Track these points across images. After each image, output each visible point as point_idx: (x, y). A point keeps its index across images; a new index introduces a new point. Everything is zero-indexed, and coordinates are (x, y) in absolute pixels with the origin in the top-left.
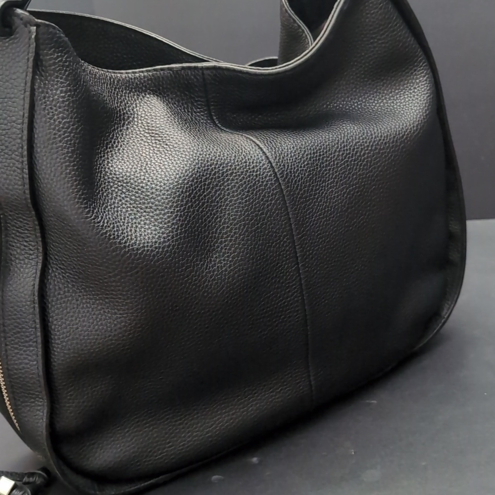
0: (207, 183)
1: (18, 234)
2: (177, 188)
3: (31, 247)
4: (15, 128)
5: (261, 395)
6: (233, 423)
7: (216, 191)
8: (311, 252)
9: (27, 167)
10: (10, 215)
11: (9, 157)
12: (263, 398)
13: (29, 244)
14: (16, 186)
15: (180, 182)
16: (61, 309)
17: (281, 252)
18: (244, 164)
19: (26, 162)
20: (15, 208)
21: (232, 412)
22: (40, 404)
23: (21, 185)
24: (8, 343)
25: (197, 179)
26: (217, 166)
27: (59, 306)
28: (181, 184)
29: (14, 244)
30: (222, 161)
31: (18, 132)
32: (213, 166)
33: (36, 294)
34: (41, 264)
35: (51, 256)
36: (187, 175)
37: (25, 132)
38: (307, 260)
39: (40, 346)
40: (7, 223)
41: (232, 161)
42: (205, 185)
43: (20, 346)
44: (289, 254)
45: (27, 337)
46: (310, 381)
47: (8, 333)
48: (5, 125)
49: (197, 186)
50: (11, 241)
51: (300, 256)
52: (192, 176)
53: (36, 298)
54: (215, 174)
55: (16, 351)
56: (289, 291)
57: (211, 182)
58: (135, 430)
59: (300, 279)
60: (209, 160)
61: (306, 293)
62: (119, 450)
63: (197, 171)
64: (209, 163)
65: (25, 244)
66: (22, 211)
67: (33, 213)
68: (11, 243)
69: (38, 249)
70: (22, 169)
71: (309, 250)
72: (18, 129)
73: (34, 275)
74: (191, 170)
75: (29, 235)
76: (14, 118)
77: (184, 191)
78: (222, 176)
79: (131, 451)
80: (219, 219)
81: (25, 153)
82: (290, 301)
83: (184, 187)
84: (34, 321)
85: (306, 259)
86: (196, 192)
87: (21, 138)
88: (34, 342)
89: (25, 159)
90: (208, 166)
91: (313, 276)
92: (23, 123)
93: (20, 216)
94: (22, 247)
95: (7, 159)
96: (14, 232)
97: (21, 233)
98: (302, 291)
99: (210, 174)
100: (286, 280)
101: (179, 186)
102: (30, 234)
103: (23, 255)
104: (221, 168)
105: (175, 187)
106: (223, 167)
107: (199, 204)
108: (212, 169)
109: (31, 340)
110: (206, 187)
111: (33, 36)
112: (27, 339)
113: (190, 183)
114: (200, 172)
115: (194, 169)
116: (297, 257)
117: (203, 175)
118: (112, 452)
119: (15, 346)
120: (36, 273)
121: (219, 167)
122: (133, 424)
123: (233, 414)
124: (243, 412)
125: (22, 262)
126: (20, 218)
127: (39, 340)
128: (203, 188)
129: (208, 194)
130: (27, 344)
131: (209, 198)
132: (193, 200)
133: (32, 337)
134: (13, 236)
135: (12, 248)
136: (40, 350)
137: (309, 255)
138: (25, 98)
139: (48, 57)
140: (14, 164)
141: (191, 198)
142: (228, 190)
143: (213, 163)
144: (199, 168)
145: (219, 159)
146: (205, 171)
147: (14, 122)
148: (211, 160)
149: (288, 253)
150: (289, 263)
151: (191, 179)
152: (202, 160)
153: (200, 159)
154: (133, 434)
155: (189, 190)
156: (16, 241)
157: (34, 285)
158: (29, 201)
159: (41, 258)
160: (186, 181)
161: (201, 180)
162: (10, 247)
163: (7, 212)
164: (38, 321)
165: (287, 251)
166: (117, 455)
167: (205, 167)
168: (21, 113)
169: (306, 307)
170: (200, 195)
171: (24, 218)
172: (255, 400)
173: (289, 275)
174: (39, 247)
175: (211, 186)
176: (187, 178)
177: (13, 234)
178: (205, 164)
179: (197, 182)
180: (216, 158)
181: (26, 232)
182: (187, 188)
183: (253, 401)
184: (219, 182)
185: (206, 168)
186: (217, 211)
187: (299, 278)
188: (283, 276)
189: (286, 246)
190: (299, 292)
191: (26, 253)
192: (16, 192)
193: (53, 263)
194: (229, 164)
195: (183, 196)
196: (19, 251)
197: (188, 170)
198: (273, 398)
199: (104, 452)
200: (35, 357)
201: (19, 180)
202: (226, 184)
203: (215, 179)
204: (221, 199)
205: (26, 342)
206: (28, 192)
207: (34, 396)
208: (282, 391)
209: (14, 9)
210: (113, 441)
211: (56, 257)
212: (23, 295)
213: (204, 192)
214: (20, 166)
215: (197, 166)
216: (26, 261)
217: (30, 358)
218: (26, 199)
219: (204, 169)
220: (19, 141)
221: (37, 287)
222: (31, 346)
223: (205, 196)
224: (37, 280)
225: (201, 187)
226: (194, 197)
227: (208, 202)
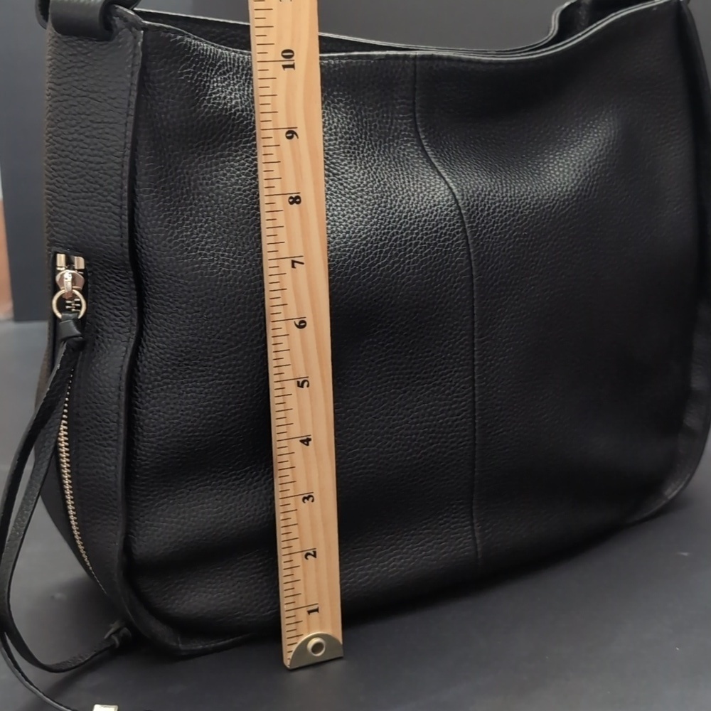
0: (384, 250)
1: (108, 299)
2: (344, 251)
3: (123, 318)
4: (113, 161)
5: (407, 547)
6: (368, 580)
7: (394, 263)
8: (493, 362)
9: (127, 212)
10: (100, 274)
11: (104, 199)
12: (410, 551)
13: (121, 313)
14: (112, 237)
15: (350, 243)
16: (158, 400)
17: (454, 354)
18: (434, 235)
19: (126, 207)
20: (107, 265)
21: (368, 566)
22: (113, 522)
23: (119, 236)
24: (81, 439)
25: (372, 243)
26: (400, 231)
27: (155, 395)
28: (351, 246)
29: (102, 312)
30: (407, 226)
31: (117, 167)
32: (395, 230)
33: (124, 378)
34: (133, 340)
35: (148, 331)
36: (360, 236)
37: (127, 168)
38: (486, 372)
39: (121, 447)
40: (95, 283)
41: (420, 228)
42: (381, 252)
43: (96, 444)
44: (464, 360)
45: (106, 433)
46: (474, 538)
47: (82, 425)
48: (101, 157)
49: (371, 253)
50: (99, 308)
51: (478, 364)
52: (366, 238)
53: (123, 384)
54: (396, 240)
55: (90, 450)
56: (456, 408)
57: (390, 249)
58: (241, 573)
59: (474, 396)
60: (392, 220)
61: (479, 415)
62: (215, 596)
63: (374, 234)
64: (390, 226)
65: (117, 313)
66: (117, 269)
67: (131, 272)
68: (98, 310)
69: (131, 321)
70: (120, 215)
71: (491, 360)
72: (117, 163)
73: (124, 354)
74: (366, 231)
75: (122, 301)
76: (112, 149)
77: (352, 256)
78: (404, 245)
79: (231, 600)
80: (389, 300)
81: (126, 194)
82: (456, 420)
83: (353, 250)
84: (118, 414)
85: (485, 370)
86: (368, 260)
87: (121, 175)
88: (114, 440)
89: (126, 202)
90: (388, 229)
91: (491, 395)
92: (124, 156)
93: (114, 275)
94: (113, 317)
95: (100, 201)
96: (103, 296)
97: (113, 298)
98: (474, 411)
99: (390, 240)
100: (454, 392)
101: (347, 249)
102: (124, 300)
103: (112, 326)
104: (404, 234)
105: (342, 250)
106: (407, 234)
107: (369, 275)
108: (393, 233)
109: (111, 437)
110: (382, 255)
111: (139, 44)
112: (106, 436)
113: (362, 247)
114: (377, 235)
115: (370, 231)
116: (474, 366)
117: (381, 240)
118: (206, 596)
119: (90, 443)
120: (126, 351)
121: (402, 233)
122: (239, 566)
123: (369, 569)
124: (383, 567)
125: (111, 336)
126: (113, 278)
127: (122, 438)
128: (378, 256)
129: (384, 265)
130: (104, 443)
131: (383, 270)
132: (362, 270)
133: (112, 434)
134: (102, 301)
135: (100, 316)
136: (121, 452)
137: (490, 366)
138: (128, 124)
139: (158, 70)
140: (109, 207)
141: (360, 267)
142: (409, 263)
143: (396, 226)
144: (377, 229)
145: (404, 222)
146: (384, 234)
147: (112, 153)
148: (394, 222)
149: (463, 357)
150: (461, 371)
151: (364, 242)
152: (382, 219)
153: (380, 217)
154: (237, 579)
155: (359, 257)
156: (105, 308)
157: (122, 366)
158: (127, 257)
159: (134, 332)
160: (357, 244)
161: (377, 246)
162: (96, 314)
163: (96, 270)
164: (122, 414)
165: (462, 355)
166: (212, 602)
167: (384, 229)
168: (123, 143)
169: (477, 434)
170: (373, 264)
171: (119, 278)
172: (399, 553)
173: (458, 387)
174: (133, 319)
175: (389, 255)
176: (359, 239)
177: (102, 298)
178: (385, 226)
179: (371, 247)
180: (400, 219)
181: (119, 297)
182: (356, 253)
183: (395, 555)
184: (400, 251)
185: (386, 231)
186: (390, 289)
187: (471, 394)
188: (451, 386)
189: (462, 349)
190: (469, 411)
191: (116, 324)
192: (111, 244)
193: (149, 341)
194: (416, 231)
195: (350, 263)
196: (107, 321)
197: (363, 230)
198: (424, 553)
199: (195, 595)
200: (113, 460)
201: (115, 229)
202: (407, 256)
203: (396, 246)
204: (398, 274)
205: (105, 439)
206: (126, 244)
207: (107, 512)
208: (435, 546)
209: (117, 6)
210: (209, 583)
211: (155, 332)
212: (107, 378)
213: (378, 261)
214: (117, 211)
215: (375, 227)
216: (116, 334)
217: (107, 461)
218: (122, 254)
219: (383, 232)
220: (118, 178)
221: (125, 369)
222: (110, 445)
223: (379, 267)
224: (127, 360)
225: (376, 254)
226: (364, 266)
227: (381, 275)
